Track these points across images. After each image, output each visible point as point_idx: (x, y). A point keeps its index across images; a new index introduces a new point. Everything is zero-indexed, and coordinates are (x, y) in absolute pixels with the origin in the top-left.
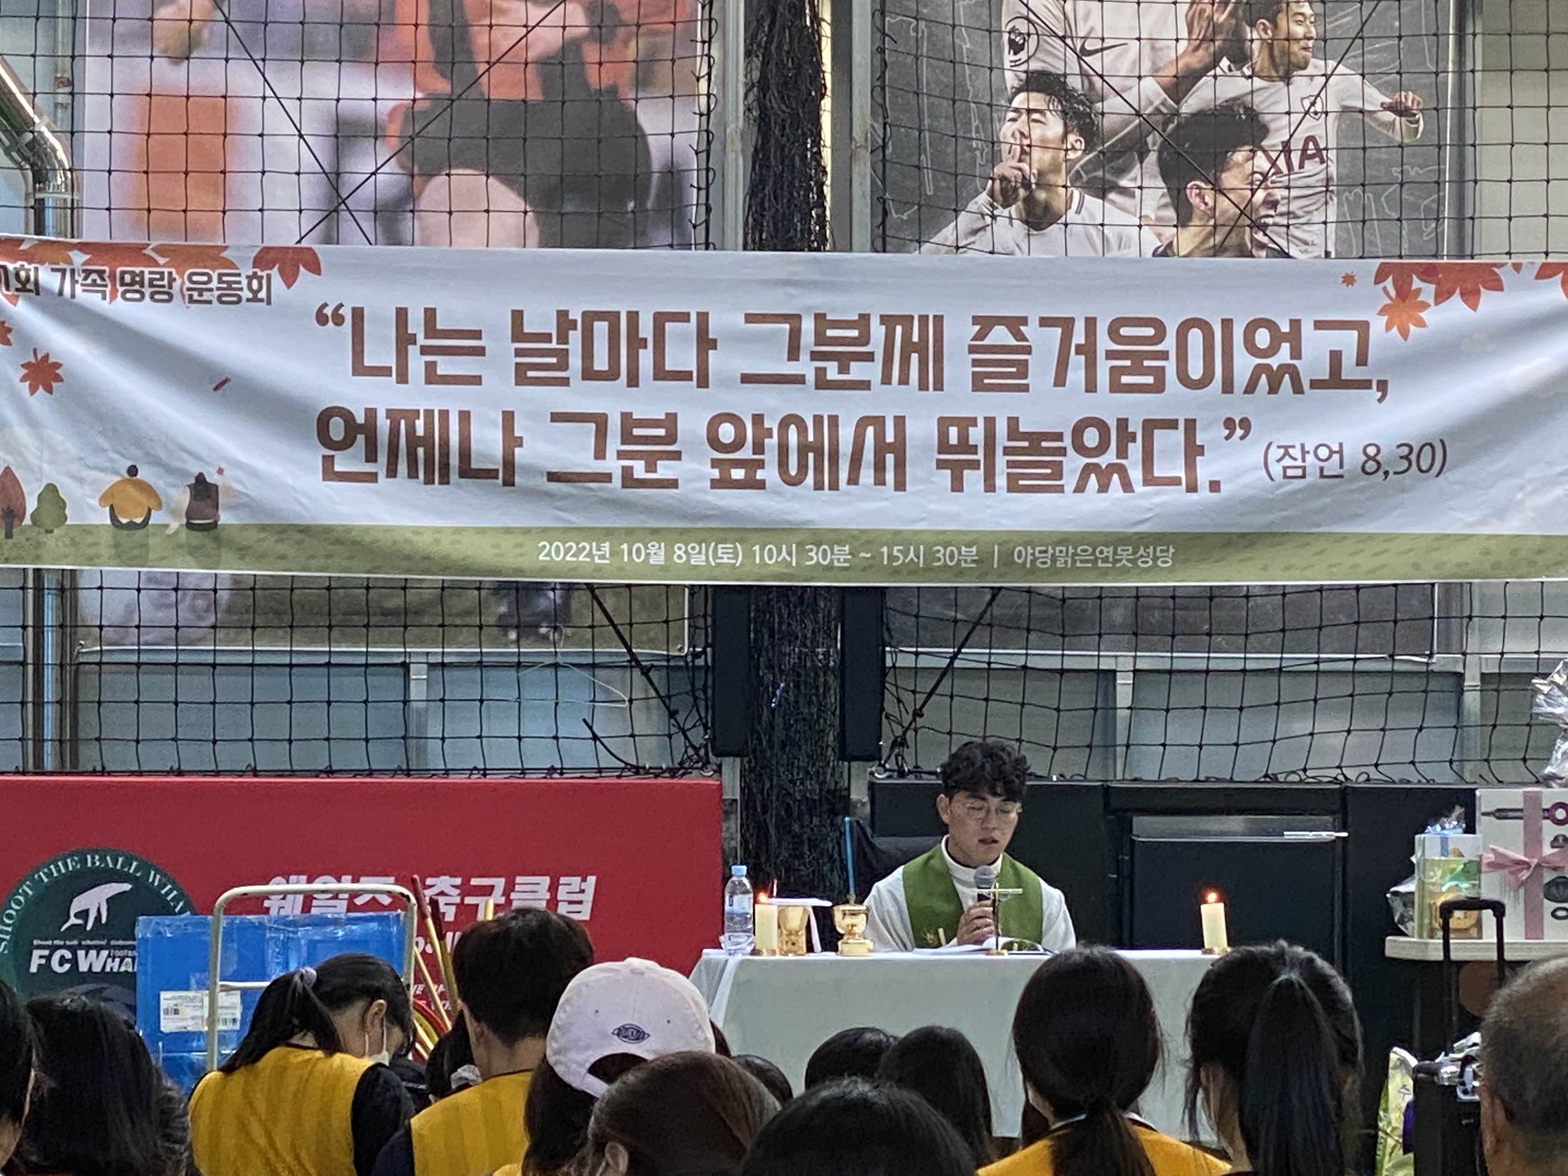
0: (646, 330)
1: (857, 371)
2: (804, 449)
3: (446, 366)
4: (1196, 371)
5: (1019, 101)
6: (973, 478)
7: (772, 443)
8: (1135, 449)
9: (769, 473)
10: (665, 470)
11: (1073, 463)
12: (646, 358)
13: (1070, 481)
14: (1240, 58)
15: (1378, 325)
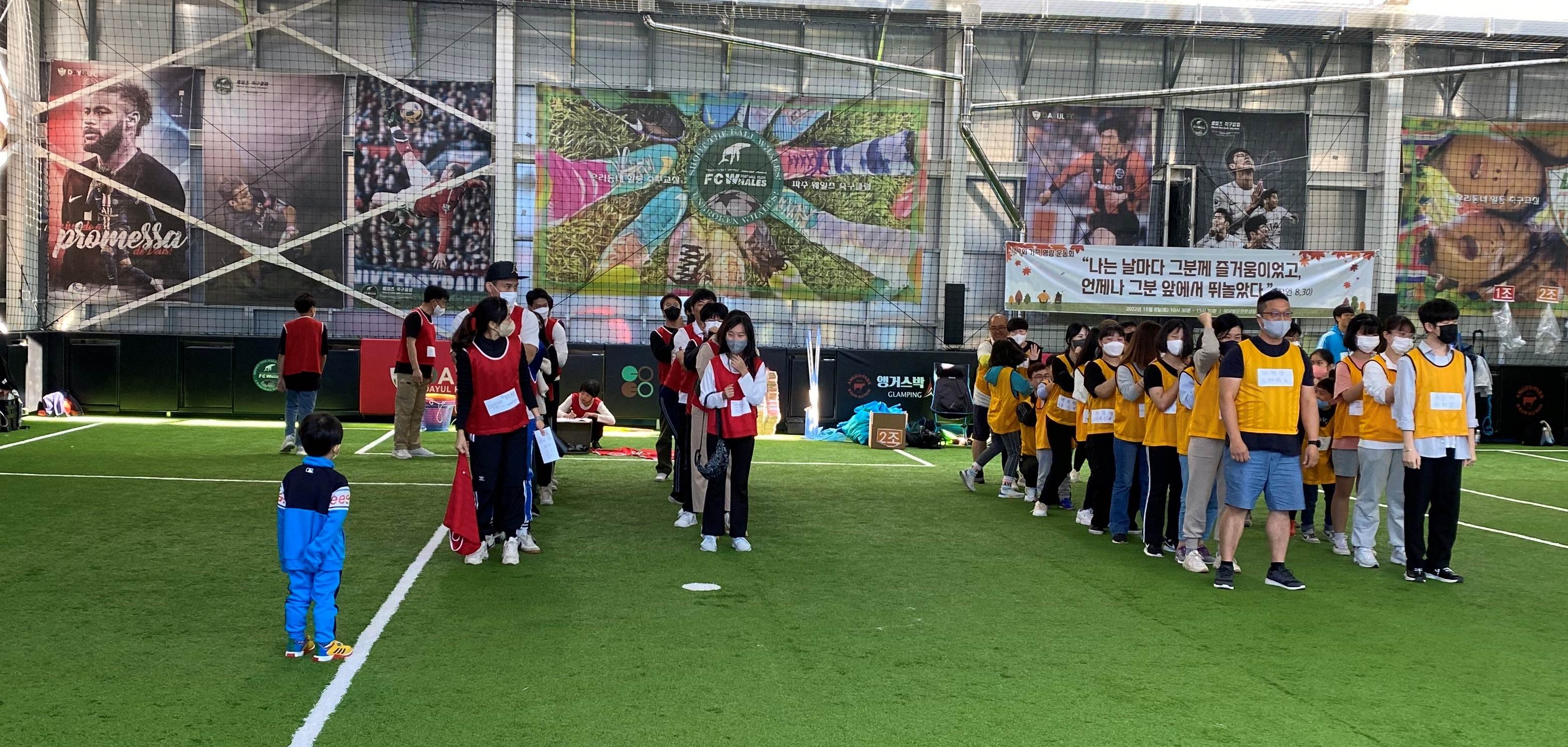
0: (1150, 263)
1: (1193, 272)
2: (1182, 288)
3: (1109, 270)
4: (1262, 273)
5: (1217, 214)
6: (1216, 295)
7: (1175, 287)
8: (1249, 289)
9: (1175, 293)
10: (1153, 292)
11: (1236, 292)
12: (1150, 269)
13: (1235, 296)
14: (1262, 206)
15: (1299, 264)
